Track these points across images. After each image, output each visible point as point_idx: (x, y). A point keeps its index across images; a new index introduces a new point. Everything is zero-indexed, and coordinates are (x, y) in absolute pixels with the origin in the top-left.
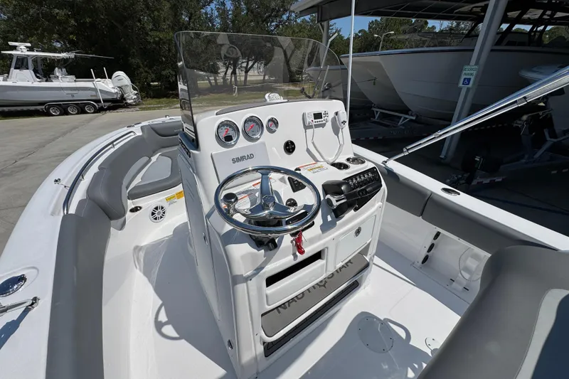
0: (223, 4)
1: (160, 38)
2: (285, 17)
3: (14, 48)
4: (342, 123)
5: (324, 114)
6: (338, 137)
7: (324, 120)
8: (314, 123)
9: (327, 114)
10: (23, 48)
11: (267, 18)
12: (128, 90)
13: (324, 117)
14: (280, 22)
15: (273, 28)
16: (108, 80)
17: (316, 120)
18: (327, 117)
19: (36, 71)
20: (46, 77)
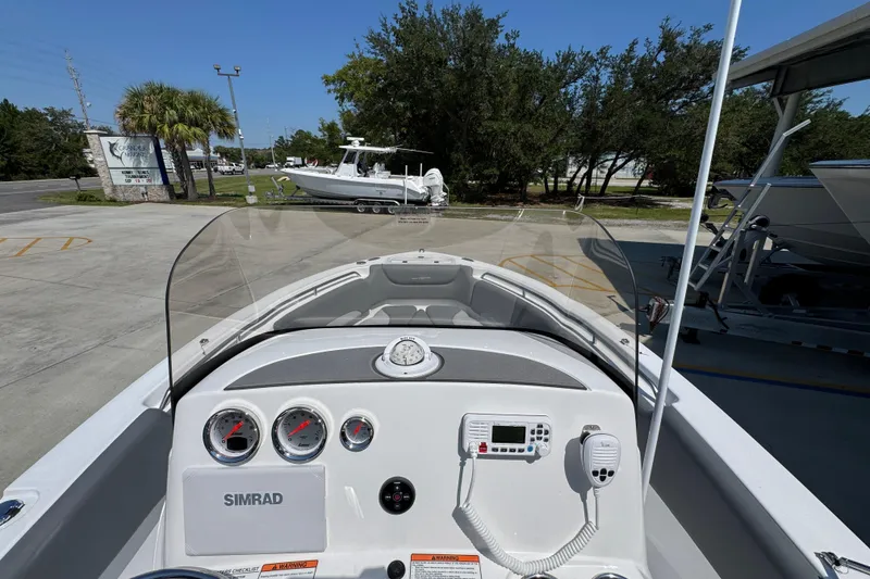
2: (705, 88)
4: (595, 473)
5: (533, 432)
6: (584, 499)
7: (530, 449)
8: (489, 452)
9: (547, 433)
10: (357, 142)
11: (668, 92)
12: (436, 191)
13: (533, 440)
14: (694, 96)
15: (677, 107)
16: (420, 178)
17: (500, 446)
18: (546, 440)
19: (359, 166)
20: (365, 172)
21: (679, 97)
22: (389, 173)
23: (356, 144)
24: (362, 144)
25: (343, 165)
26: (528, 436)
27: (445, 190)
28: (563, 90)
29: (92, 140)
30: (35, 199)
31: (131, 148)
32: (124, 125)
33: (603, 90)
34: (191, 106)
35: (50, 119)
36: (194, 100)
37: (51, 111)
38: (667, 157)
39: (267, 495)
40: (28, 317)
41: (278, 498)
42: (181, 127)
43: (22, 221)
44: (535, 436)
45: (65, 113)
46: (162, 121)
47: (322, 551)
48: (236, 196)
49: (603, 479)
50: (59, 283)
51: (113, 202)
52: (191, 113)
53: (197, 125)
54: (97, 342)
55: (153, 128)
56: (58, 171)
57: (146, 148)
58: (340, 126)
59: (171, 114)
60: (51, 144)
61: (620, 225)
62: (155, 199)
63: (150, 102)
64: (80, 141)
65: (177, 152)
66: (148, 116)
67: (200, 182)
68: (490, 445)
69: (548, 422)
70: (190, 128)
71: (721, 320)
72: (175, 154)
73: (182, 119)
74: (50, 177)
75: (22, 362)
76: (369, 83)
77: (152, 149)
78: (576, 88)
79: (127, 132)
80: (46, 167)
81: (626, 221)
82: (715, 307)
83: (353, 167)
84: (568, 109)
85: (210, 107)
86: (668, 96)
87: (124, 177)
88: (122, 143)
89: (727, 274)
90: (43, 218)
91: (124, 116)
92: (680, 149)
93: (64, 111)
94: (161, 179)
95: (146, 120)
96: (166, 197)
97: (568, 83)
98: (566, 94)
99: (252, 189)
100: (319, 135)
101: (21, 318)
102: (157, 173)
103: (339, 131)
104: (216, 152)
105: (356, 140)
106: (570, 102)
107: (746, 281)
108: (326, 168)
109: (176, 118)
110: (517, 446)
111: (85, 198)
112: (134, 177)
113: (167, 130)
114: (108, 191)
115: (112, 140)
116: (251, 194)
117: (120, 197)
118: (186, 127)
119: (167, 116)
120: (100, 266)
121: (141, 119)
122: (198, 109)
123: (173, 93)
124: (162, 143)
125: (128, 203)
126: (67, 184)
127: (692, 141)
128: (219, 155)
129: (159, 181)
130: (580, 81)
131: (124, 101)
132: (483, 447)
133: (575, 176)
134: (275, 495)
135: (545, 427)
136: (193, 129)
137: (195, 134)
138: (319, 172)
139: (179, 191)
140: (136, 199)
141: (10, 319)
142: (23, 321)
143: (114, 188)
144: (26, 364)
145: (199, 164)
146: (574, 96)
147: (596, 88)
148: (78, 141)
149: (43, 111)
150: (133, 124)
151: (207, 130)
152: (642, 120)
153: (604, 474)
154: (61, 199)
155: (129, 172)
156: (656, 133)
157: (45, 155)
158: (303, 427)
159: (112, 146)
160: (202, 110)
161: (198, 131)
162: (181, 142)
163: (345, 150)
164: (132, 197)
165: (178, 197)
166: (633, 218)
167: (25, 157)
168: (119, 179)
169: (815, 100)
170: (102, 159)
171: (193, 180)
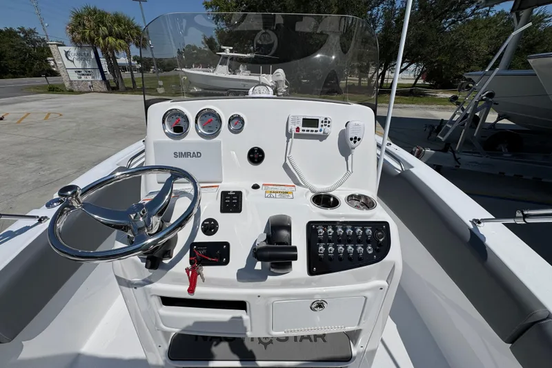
0: (393, 3)
1: (320, 41)
2: (469, 11)
3: (223, 50)
4: (351, 139)
5: (322, 122)
6: (347, 160)
7: (321, 131)
8: (301, 132)
9: (329, 122)
10: (228, 50)
11: (443, 13)
12: (281, 84)
13: (322, 126)
14: (460, 17)
15: (447, 25)
16: (270, 76)
17: (306, 129)
18: (329, 126)
19: (230, 67)
20: (234, 71)
21: (450, 17)
22: (249, 72)
23: (227, 51)
24: (231, 51)
25: (219, 67)
26: (320, 124)
27: (286, 84)
28: (369, 12)
29: (53, 49)
30: (22, 90)
31: (79, 54)
32: (73, 38)
33: (397, 12)
34: (116, 24)
35: (22, 35)
36: (118, 20)
37: (22, 30)
38: (437, 61)
39: (194, 153)
40: (31, 157)
41: (199, 155)
42: (111, 40)
43: (16, 103)
44: (323, 124)
45: (32, 32)
46: (98, 35)
47: (221, 182)
48: (151, 88)
49: (355, 142)
50: (47, 138)
51: (71, 92)
52: (116, 29)
53: (121, 38)
54: (75, 170)
55: (92, 40)
56: (33, 72)
57: (89, 55)
58: (216, 41)
59: (104, 30)
60: (26, 53)
61: (401, 108)
62: (98, 90)
63: (89, 21)
64: (45, 52)
65: (109, 58)
66: (88, 31)
67: (126, 79)
68: (301, 128)
69: (330, 117)
70: (116, 40)
71: (456, 160)
72: (108, 58)
73: (111, 34)
74: (28, 77)
75: (33, 180)
76: (236, 7)
77: (93, 55)
78: (378, 10)
79: (75, 42)
80: (24, 69)
81: (405, 105)
82: (454, 152)
83: (225, 68)
84: (372, 26)
85: (129, 25)
86: (442, 16)
87: (76, 75)
88: (73, 50)
89: (464, 130)
90: (28, 101)
91: (72, 32)
92: (446, 55)
93: (31, 30)
94: (100, 76)
95: (87, 34)
96: (105, 89)
97: (373, 7)
98: (371, 15)
99: (161, 83)
100: (202, 46)
101: (28, 157)
102: (98, 72)
103: (216, 44)
104: (134, 60)
105: (228, 49)
106: (373, 21)
107: (475, 135)
108: (208, 69)
109: (107, 32)
110: (314, 129)
111: (53, 89)
112: (83, 75)
113: (101, 41)
114: (67, 84)
115: (67, 49)
116: (160, 87)
117: (76, 89)
118: (114, 39)
119: (101, 31)
120: (69, 130)
121: (84, 33)
122: (121, 26)
123: (104, 14)
124: (99, 51)
125: (81, 93)
126: (41, 81)
127: (455, 50)
128: (136, 62)
129: (100, 78)
130: (381, 5)
131: (70, 20)
132: (298, 129)
133: (373, 76)
134: (197, 153)
135: (328, 120)
136: (119, 41)
137: (120, 44)
138: (204, 71)
139: (113, 85)
140: (86, 90)
141: (22, 158)
142: (29, 159)
143: (71, 82)
144: (35, 182)
145: (124, 69)
146: (376, 17)
147: (392, 10)
148: (43, 51)
149: (17, 30)
150: (79, 37)
151: (128, 42)
152: (422, 34)
153: (356, 139)
154: (38, 90)
155: (79, 72)
156: (431, 44)
157: (23, 61)
158: (210, 121)
159: (67, 54)
160: (123, 27)
161: (122, 42)
162: (111, 50)
163: (220, 55)
164: (83, 89)
165: (113, 89)
166: (410, 104)
167: (10, 62)
168: (74, 76)
169: (546, 19)
170: (61, 62)
171: (121, 78)
